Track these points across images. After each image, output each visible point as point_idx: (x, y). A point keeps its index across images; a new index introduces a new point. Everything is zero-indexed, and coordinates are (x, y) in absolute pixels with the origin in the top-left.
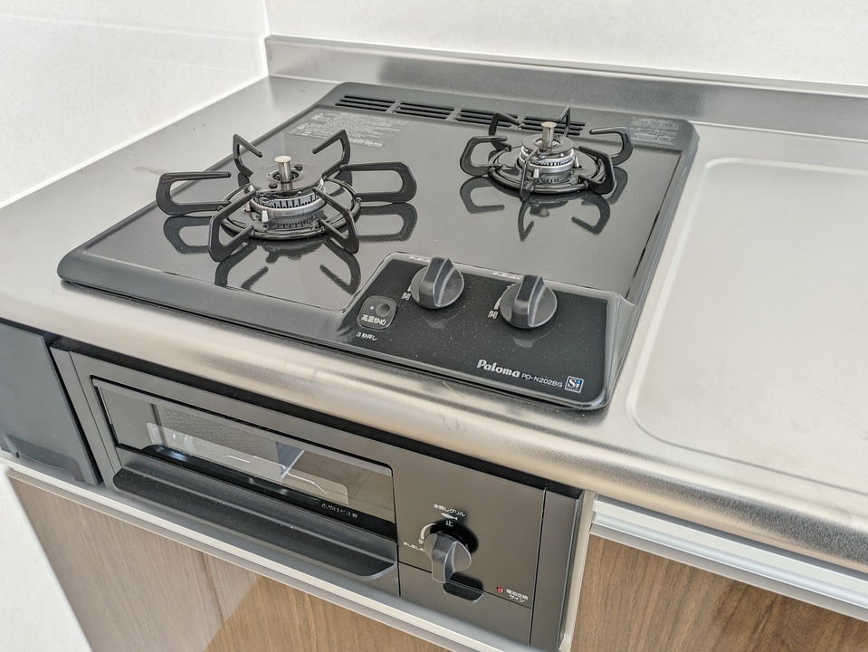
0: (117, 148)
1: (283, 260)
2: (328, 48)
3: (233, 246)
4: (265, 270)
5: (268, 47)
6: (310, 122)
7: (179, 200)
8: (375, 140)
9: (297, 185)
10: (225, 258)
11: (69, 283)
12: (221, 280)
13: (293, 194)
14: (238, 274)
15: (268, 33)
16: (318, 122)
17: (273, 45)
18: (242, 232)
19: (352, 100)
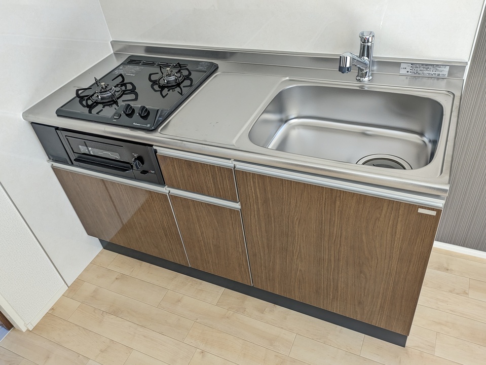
0: (69, 81)
1: (106, 107)
2: (128, 44)
3: (92, 104)
4: (102, 110)
5: (111, 44)
6: (119, 69)
7: (81, 95)
8: (133, 74)
9: (107, 89)
10: (90, 107)
11: (58, 116)
12: (90, 112)
13: (106, 92)
14: (94, 111)
15: (112, 40)
16: (121, 69)
17: (114, 43)
18: (94, 101)
19: (132, 61)
